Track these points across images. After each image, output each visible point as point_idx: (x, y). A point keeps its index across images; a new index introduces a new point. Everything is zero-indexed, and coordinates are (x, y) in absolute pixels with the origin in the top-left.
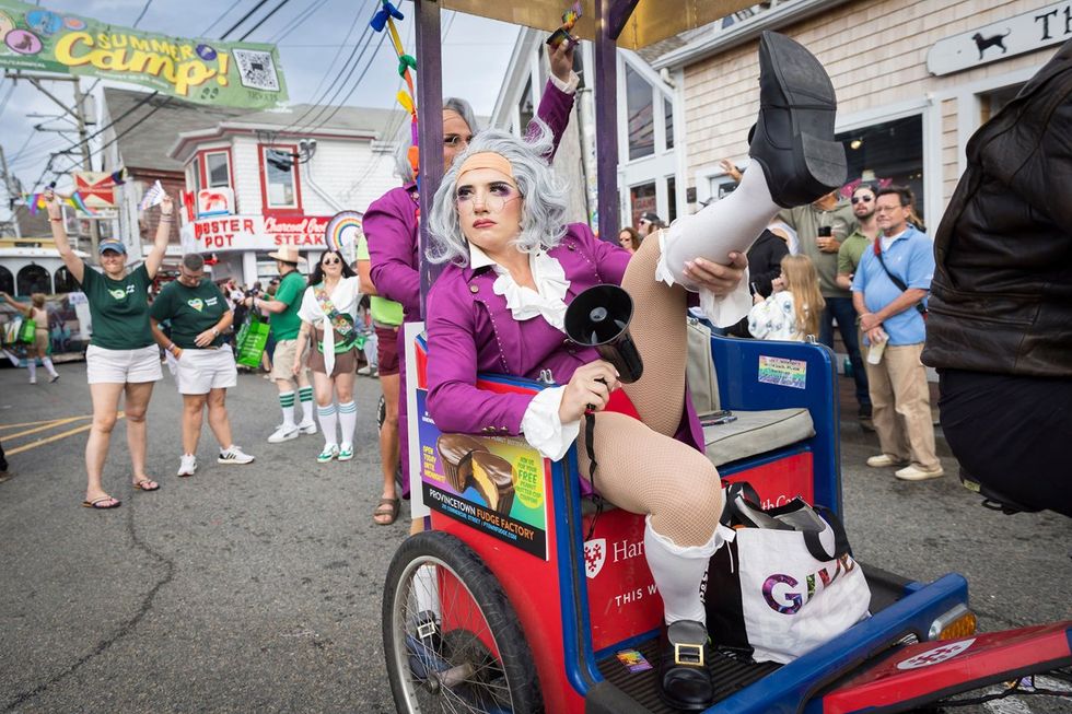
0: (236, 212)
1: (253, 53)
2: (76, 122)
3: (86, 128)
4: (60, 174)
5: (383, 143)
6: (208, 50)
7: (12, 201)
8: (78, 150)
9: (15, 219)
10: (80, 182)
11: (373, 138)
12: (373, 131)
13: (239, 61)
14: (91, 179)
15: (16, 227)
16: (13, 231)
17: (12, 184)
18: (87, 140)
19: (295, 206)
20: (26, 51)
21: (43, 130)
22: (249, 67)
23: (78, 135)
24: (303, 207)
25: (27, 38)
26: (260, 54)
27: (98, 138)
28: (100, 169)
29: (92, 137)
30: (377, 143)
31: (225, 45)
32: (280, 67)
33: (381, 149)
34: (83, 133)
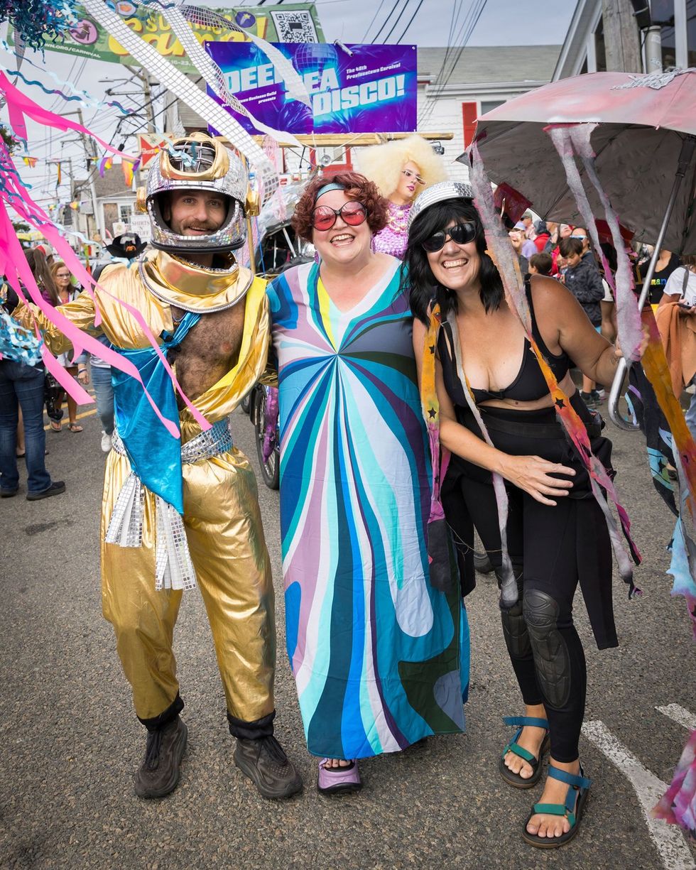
0: (285, 171)
1: (291, 14)
2: (142, 83)
3: (150, 88)
4: (127, 136)
5: (437, 88)
6: (247, 17)
7: (89, 161)
8: (143, 111)
9: (91, 180)
10: (144, 144)
11: (428, 82)
12: (428, 74)
13: (277, 22)
14: (154, 140)
15: (92, 187)
16: (89, 190)
17: (89, 145)
18: (151, 102)
19: (344, 162)
20: (85, 41)
21: (114, 94)
22: (287, 27)
23: (143, 96)
24: (352, 162)
25: (87, 27)
26: (298, 13)
27: (161, 99)
28: (162, 130)
29: (156, 98)
30: (431, 87)
31: (264, 8)
32: (319, 24)
33: (435, 94)
34: (147, 94)
